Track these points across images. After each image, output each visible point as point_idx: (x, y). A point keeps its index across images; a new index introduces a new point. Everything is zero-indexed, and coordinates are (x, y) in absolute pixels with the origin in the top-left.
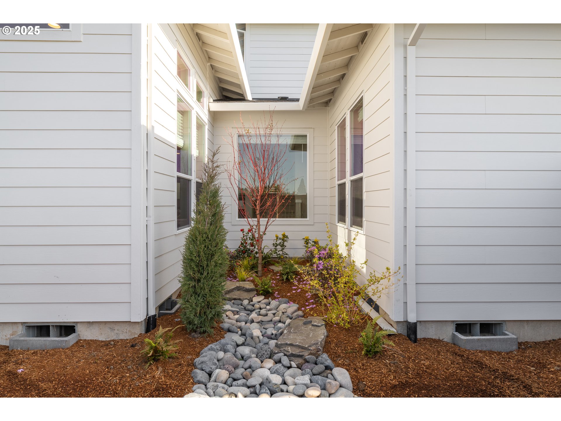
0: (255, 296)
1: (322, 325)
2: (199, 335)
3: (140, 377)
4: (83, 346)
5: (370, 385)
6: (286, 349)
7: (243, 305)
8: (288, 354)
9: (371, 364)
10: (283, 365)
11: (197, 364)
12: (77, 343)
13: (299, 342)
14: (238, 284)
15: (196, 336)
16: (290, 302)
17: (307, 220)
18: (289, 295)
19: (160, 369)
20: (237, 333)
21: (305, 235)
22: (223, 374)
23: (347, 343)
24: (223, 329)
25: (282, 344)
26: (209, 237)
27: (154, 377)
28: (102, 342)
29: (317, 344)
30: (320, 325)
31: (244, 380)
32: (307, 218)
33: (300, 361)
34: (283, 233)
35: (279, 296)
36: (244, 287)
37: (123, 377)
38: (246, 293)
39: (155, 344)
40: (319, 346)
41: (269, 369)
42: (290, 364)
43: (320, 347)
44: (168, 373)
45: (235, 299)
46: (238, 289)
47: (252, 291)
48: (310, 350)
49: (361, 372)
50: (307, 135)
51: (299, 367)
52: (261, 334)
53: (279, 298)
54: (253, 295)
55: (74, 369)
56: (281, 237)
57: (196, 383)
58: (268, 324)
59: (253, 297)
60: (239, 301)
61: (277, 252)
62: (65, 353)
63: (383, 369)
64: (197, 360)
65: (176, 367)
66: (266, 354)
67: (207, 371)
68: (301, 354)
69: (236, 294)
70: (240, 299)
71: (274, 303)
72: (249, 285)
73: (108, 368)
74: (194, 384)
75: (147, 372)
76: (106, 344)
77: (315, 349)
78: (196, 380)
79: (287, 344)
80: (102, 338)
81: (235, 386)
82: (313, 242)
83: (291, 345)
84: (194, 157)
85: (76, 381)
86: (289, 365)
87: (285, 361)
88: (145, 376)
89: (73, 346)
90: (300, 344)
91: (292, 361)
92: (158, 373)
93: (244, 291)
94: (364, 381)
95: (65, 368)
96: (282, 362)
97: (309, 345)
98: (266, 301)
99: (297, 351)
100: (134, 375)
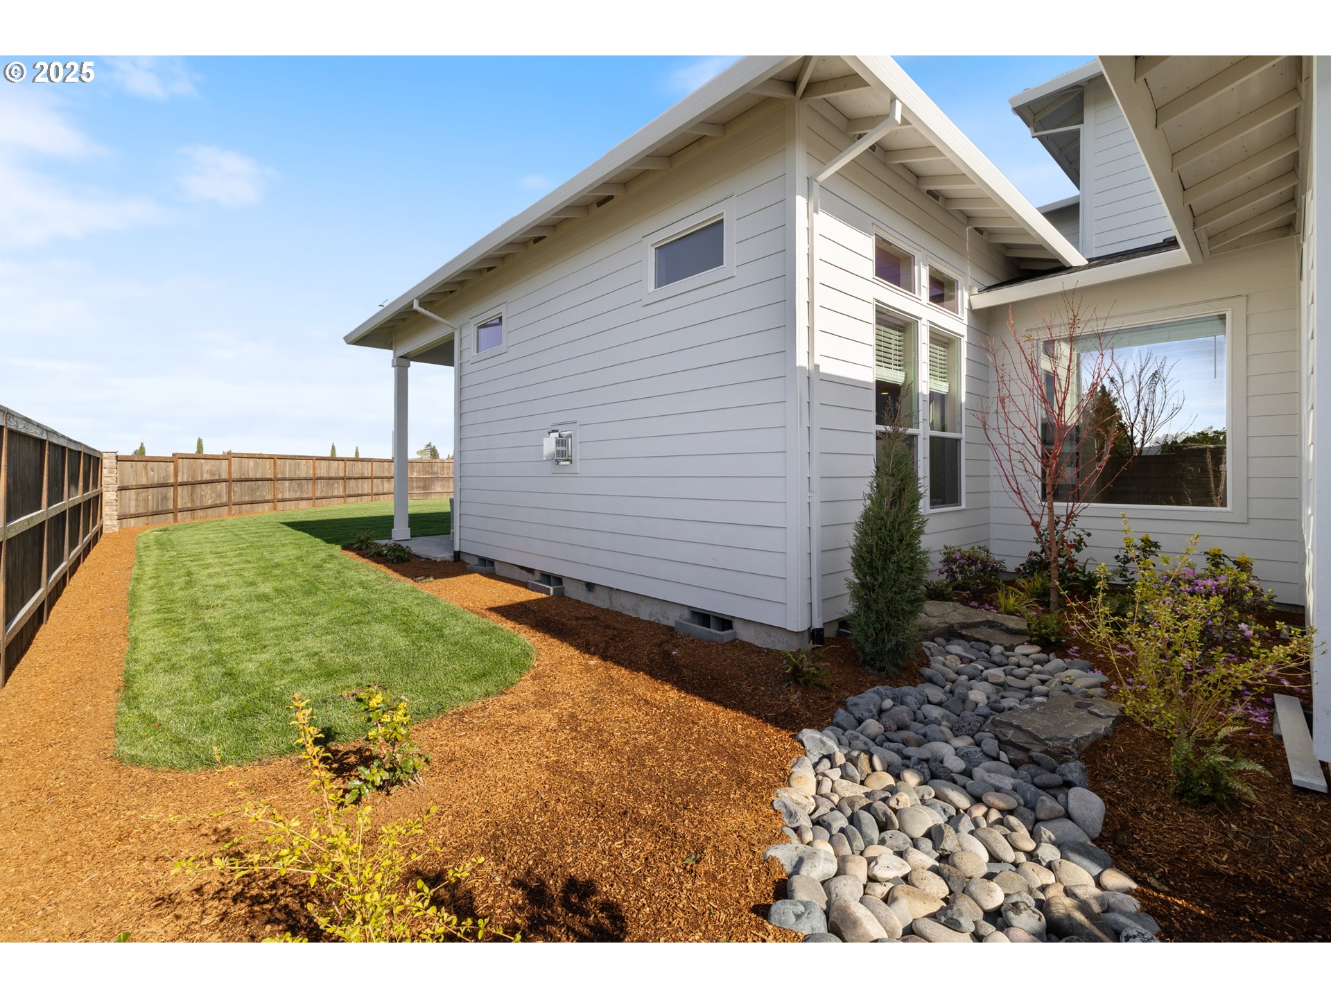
0: (1023, 644)
1: (1109, 717)
2: (876, 672)
3: (772, 695)
4: (736, 646)
5: (1149, 845)
6: (1004, 731)
7: (990, 653)
8: (1003, 738)
9: (1183, 815)
10: (982, 751)
11: (848, 704)
12: (732, 641)
13: (1035, 728)
14: (991, 616)
15: (871, 671)
16: (1095, 670)
17: (1227, 512)
18: (1101, 658)
19: (799, 693)
20: (943, 688)
21: (1214, 545)
22: (873, 726)
23: (1151, 764)
24: (921, 675)
25: (1001, 722)
26: (888, 525)
27: (788, 700)
28: (757, 647)
29: (1067, 740)
30: (1102, 714)
31: (901, 746)
32: (1226, 506)
33: (1020, 755)
34: (1143, 536)
35: (1078, 655)
36: (1002, 625)
37: (757, 689)
38: (1006, 635)
39: (797, 659)
40: (1068, 745)
41: (956, 749)
42: (998, 754)
43: (1070, 747)
44: (807, 702)
45: (978, 640)
46: (991, 624)
47: (1022, 635)
48: (1047, 745)
49: (1146, 819)
50: (1225, 315)
51: (1014, 764)
52: (986, 701)
53: (1076, 657)
54: (1020, 642)
55: (717, 666)
56: (1140, 544)
57: (833, 725)
58: (1016, 691)
59: (1018, 645)
60: (983, 645)
61: (1128, 574)
62: (717, 648)
63: (1207, 835)
64: (851, 699)
65: (821, 699)
66: (968, 727)
67: (857, 716)
68: (1026, 746)
69: (983, 633)
70: (988, 643)
71: (1056, 662)
72: (1013, 623)
73: (748, 675)
74: (829, 724)
75: (783, 693)
76: (759, 651)
77: (1057, 747)
78: (835, 720)
79: (1011, 725)
80: (758, 643)
81: (886, 748)
82: (1235, 562)
83: (1018, 728)
84: (924, 395)
85: (713, 678)
86: (995, 755)
87: (990, 745)
88: (779, 695)
89: (727, 643)
90: (1033, 731)
91: (1006, 753)
92: (794, 698)
93: (1002, 630)
94: (1137, 835)
95: (710, 662)
96: (982, 745)
97: (1049, 736)
98: (1043, 656)
99: (1021, 739)
100: (769, 690)
